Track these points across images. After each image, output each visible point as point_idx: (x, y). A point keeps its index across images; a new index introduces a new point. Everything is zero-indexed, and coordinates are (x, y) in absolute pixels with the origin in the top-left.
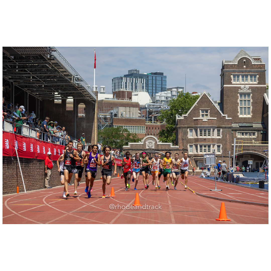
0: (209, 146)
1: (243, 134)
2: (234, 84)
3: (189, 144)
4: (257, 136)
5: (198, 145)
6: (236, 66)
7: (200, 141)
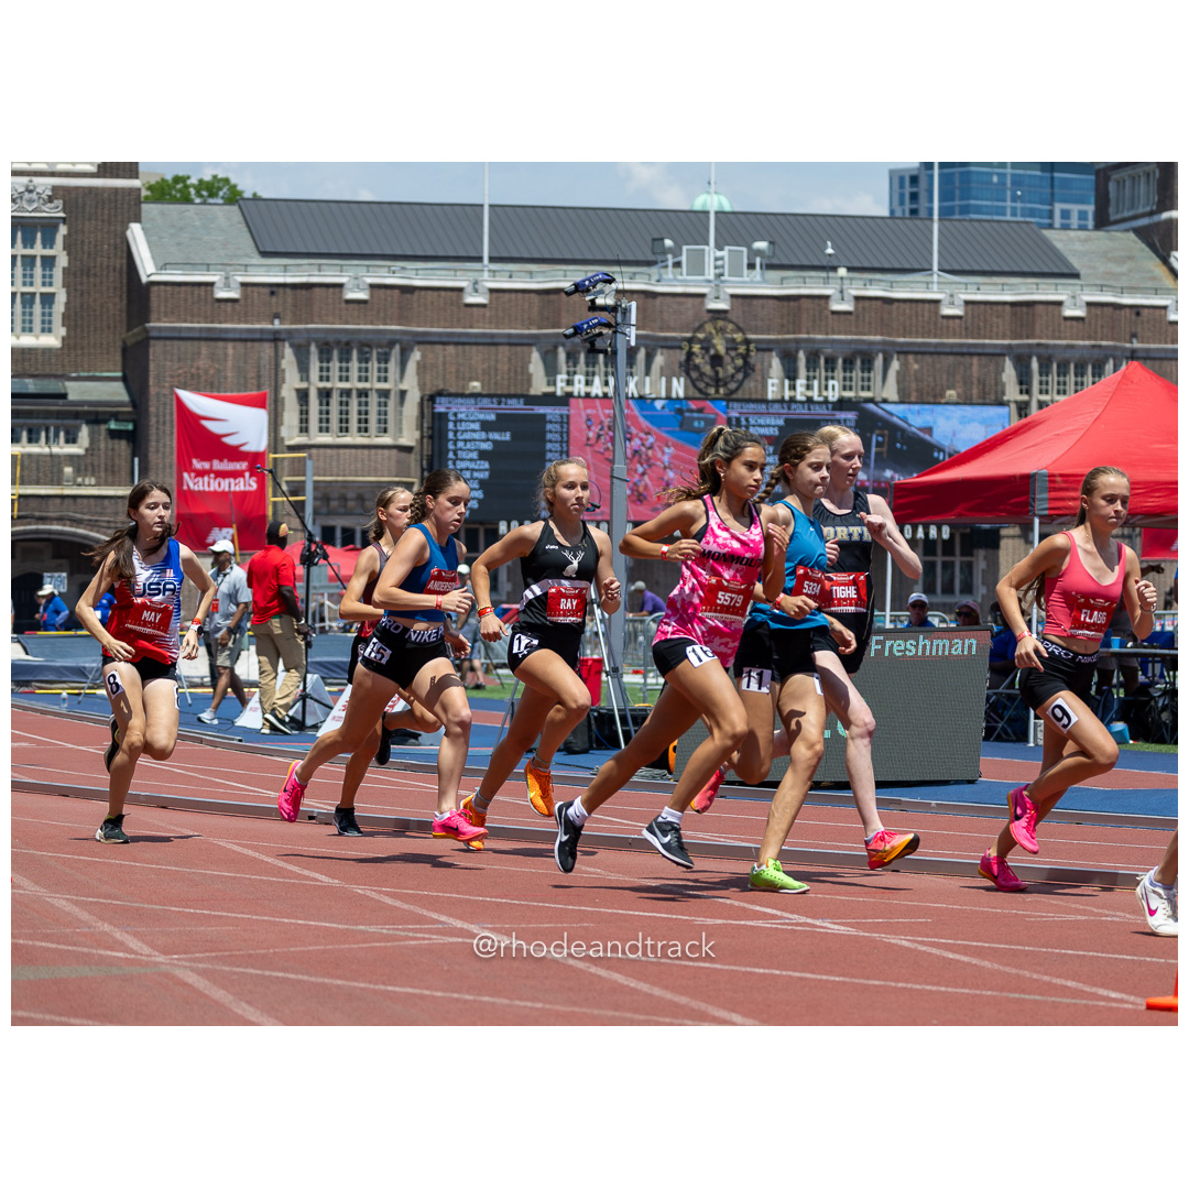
4: (86, 444)
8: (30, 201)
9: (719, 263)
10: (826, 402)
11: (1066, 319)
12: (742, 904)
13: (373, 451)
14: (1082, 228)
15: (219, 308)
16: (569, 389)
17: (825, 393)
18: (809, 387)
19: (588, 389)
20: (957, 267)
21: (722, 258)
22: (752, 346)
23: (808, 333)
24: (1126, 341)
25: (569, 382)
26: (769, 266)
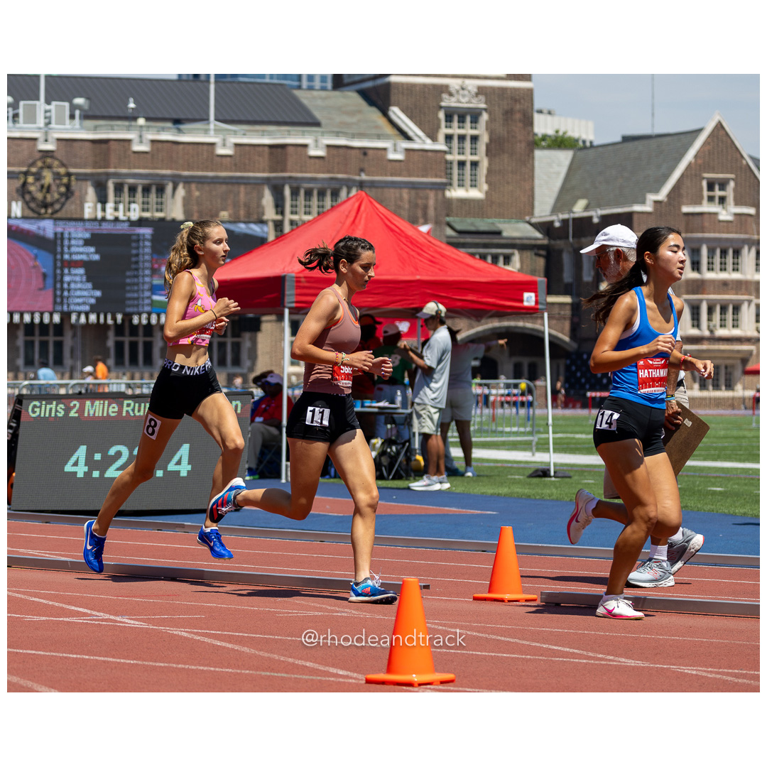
9: (48, 114)
10: (129, 220)
11: (311, 157)
12: (61, 605)
14: (323, 89)
17: (128, 214)
18: (116, 209)
20: (228, 118)
21: (49, 111)
22: (73, 178)
23: (115, 168)
24: (356, 175)
26: (86, 116)
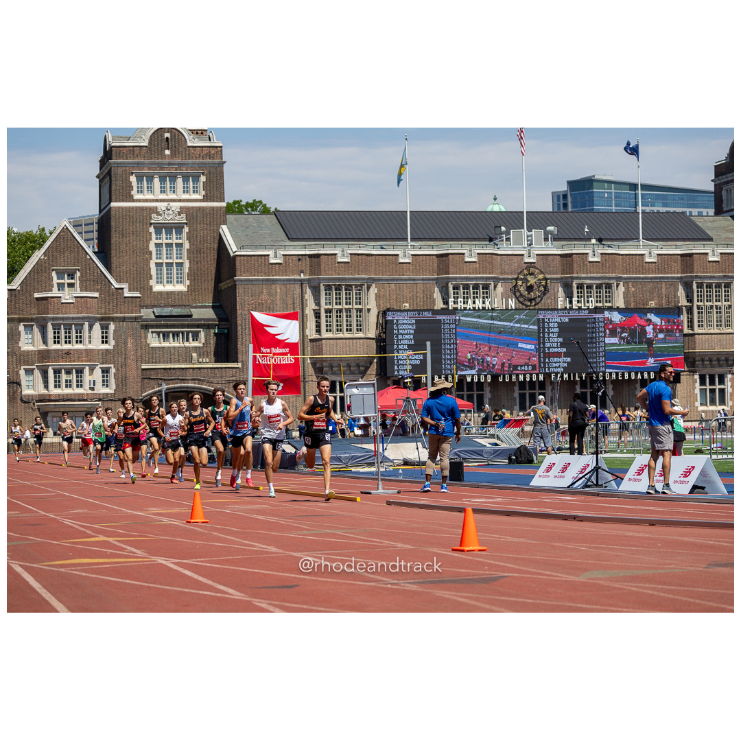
0: (80, 372)
1: (165, 336)
2: (139, 201)
3: (22, 367)
4: (203, 341)
5: (50, 368)
6: (144, 151)
7: (54, 358)
8: (168, 215)
9: (530, 238)
10: (588, 309)
11: (709, 262)
13: (355, 341)
15: (272, 268)
16: (456, 306)
17: (587, 305)
18: (578, 301)
19: (465, 306)
20: (652, 237)
21: (531, 236)
22: (549, 281)
23: (577, 273)
25: (454, 302)
26: (555, 239)
